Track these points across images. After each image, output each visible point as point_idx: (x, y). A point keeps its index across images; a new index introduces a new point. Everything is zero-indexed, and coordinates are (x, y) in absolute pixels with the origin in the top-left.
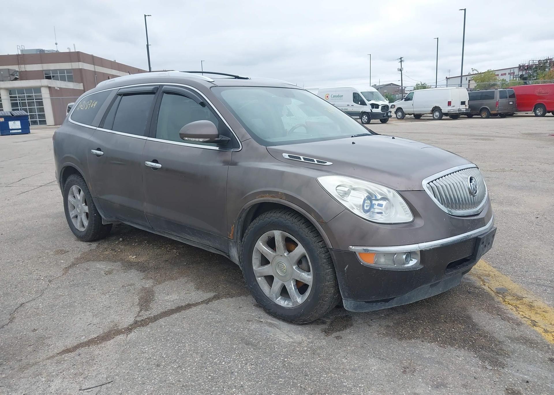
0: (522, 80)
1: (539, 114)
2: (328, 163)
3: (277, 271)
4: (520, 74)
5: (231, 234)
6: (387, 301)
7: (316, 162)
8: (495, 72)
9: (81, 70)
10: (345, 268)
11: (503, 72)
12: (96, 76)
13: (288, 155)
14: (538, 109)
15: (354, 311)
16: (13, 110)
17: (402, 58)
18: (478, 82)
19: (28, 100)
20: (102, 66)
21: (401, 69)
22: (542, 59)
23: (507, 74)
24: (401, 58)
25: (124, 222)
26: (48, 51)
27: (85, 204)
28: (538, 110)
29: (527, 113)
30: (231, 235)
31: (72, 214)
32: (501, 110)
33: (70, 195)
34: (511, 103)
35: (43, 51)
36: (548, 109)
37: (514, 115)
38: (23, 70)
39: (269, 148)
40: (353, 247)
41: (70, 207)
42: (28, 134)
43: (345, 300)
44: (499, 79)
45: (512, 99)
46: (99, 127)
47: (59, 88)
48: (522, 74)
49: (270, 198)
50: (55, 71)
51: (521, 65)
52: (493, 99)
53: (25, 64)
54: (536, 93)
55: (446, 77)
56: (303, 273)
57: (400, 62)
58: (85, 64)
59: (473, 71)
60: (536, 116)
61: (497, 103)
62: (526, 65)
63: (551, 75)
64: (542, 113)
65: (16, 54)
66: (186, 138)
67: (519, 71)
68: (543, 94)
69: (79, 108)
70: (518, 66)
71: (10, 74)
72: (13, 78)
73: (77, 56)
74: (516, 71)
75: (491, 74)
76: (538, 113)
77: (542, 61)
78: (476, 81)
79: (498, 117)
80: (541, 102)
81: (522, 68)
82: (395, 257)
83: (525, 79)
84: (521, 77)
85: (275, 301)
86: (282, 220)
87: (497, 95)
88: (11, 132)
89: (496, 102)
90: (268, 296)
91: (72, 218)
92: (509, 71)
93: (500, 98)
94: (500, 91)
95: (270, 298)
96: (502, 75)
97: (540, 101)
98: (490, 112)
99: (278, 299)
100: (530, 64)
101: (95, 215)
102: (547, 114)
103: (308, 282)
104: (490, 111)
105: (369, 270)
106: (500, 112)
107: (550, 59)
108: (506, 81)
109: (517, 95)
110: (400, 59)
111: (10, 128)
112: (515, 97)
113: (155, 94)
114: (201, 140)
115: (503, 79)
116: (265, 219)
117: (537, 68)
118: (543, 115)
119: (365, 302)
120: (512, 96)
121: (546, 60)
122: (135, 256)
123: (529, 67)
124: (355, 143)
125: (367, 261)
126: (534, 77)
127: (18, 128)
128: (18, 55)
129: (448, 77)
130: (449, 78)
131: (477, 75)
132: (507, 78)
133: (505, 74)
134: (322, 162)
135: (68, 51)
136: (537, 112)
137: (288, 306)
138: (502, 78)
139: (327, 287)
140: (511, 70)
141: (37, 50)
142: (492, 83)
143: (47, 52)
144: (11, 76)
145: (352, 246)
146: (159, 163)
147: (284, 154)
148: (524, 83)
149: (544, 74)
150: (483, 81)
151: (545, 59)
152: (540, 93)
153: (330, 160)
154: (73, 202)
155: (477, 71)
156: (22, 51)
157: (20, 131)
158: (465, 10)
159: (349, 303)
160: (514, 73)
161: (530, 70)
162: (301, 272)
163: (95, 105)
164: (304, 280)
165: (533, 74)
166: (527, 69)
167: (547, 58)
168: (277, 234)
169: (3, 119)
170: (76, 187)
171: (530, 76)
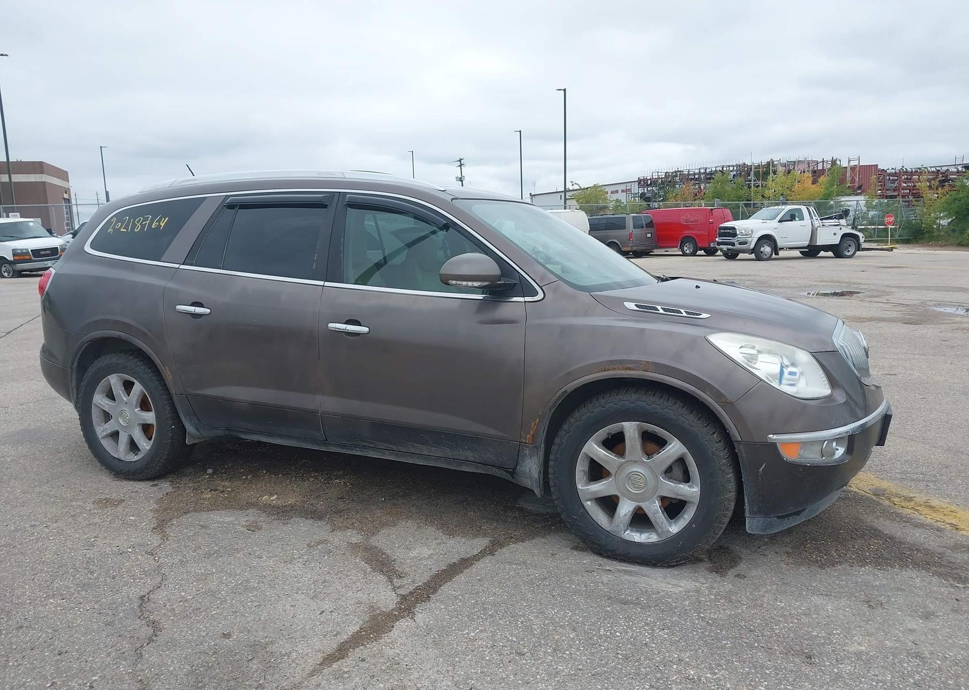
0: (643, 201)
1: (688, 252)
2: (704, 316)
3: (627, 486)
4: (640, 192)
5: (529, 434)
6: (798, 513)
7: (685, 314)
8: (604, 187)
10: (760, 469)
11: (614, 188)
13: (635, 305)
14: (687, 244)
15: (762, 533)
17: (462, 159)
18: (581, 203)
21: (461, 178)
22: (671, 170)
23: (620, 191)
24: (460, 161)
25: (243, 436)
27: (140, 409)
28: (686, 246)
29: (667, 251)
30: (528, 436)
31: (102, 430)
32: (636, 246)
33: (98, 394)
34: (649, 235)
36: (699, 245)
37: (651, 253)
39: (596, 295)
40: (775, 436)
41: (96, 417)
43: (749, 518)
44: (611, 199)
45: (650, 230)
46: (183, 264)
48: (643, 191)
49: (623, 372)
51: (641, 178)
52: (624, 228)
54: (682, 220)
55: (531, 194)
56: (680, 485)
57: (459, 166)
59: (573, 185)
60: (684, 254)
61: (631, 235)
62: (648, 178)
63: (684, 194)
64: (692, 251)
66: (454, 282)
67: (639, 188)
68: (692, 222)
69: (113, 228)
70: (637, 180)
74: (636, 189)
75: (600, 191)
76: (686, 250)
77: (671, 174)
78: (577, 201)
79: (631, 256)
80: (691, 234)
81: (642, 183)
82: (824, 446)
83: (648, 200)
84: (642, 196)
85: (623, 536)
86: (643, 404)
87: (630, 223)
89: (628, 233)
90: (608, 529)
91: (104, 437)
92: (624, 187)
93: (634, 228)
94: (633, 217)
95: (613, 532)
96: (612, 193)
97: (687, 233)
98: (620, 249)
99: (626, 533)
100: (654, 177)
101: (173, 427)
102: (699, 252)
103: (690, 497)
104: (620, 247)
105: (794, 467)
106: (635, 248)
107: (680, 171)
108: (622, 201)
109: (657, 224)
110: (458, 161)
112: (653, 227)
113: (326, 208)
114: (476, 284)
115: (617, 199)
116: (607, 406)
117: (664, 184)
118: (694, 254)
119: (777, 517)
120: (650, 225)
121: (675, 172)
122: (276, 496)
123: (653, 182)
124: (699, 287)
125: (790, 455)
126: (660, 197)
129: (532, 194)
130: (534, 195)
131: (579, 191)
132: (622, 197)
133: (617, 192)
134: (693, 314)
136: (685, 248)
137: (650, 541)
138: (614, 197)
139: (727, 501)
140: (628, 185)
142: (601, 205)
145: (772, 435)
146: (362, 324)
147: (627, 304)
148: (647, 206)
149: (675, 193)
150: (589, 202)
151: (674, 170)
152: (686, 221)
153: (706, 312)
154: (107, 407)
155: (579, 186)
158: (565, 90)
159: (755, 522)
160: (630, 190)
161: (653, 186)
162: (675, 483)
163: (163, 225)
164: (683, 495)
165: (659, 193)
166: (651, 184)
167: (677, 170)
168: (631, 429)
170: (119, 377)
171: (655, 195)
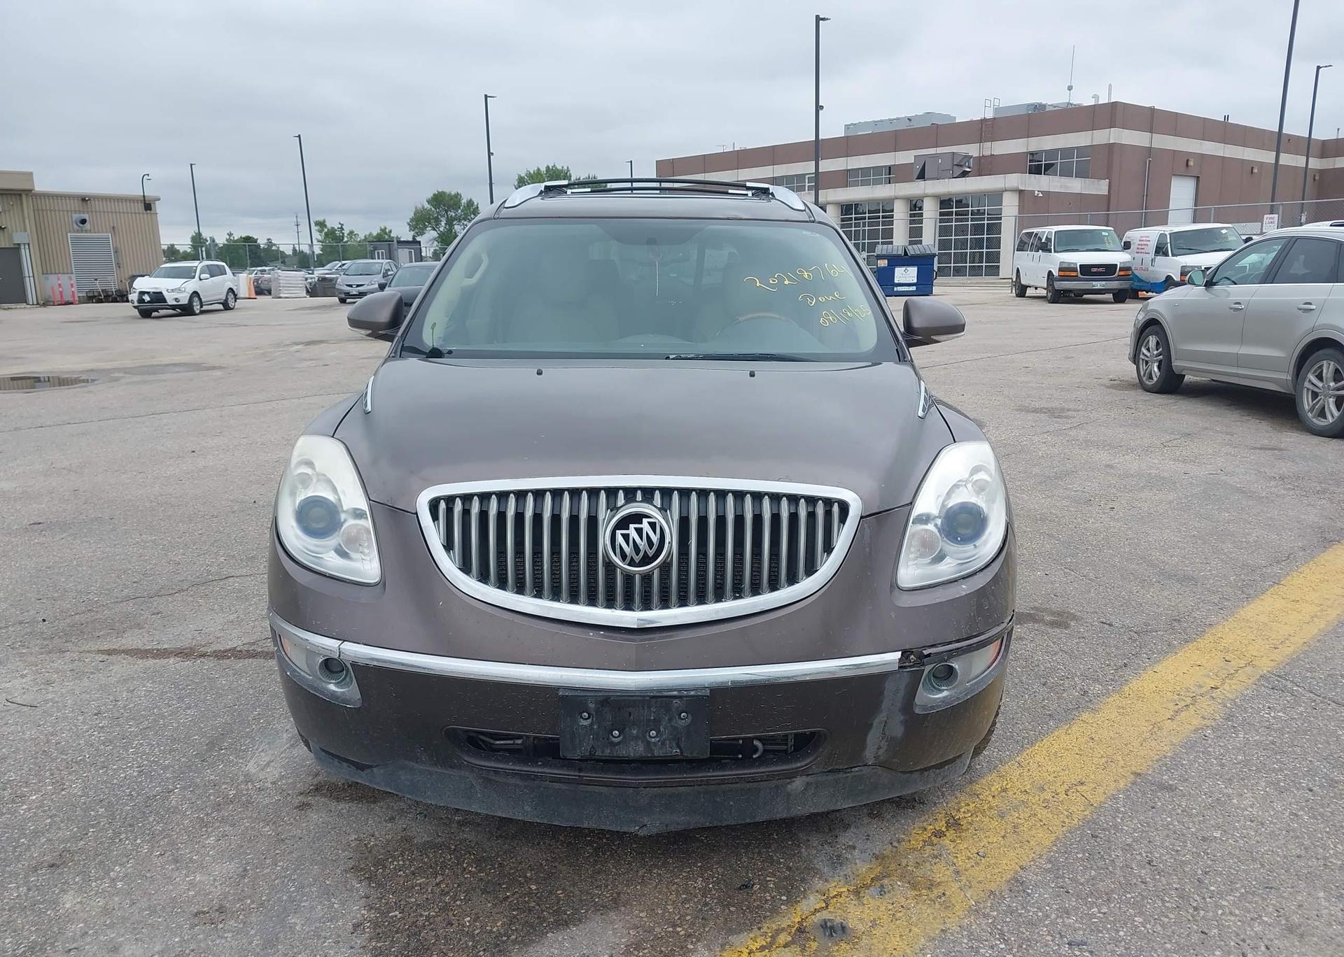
9: (1110, 148)
12: (1150, 161)
16: (911, 243)
19: (957, 220)
20: (1176, 133)
26: (1055, 107)
35: (1043, 106)
38: (987, 153)
42: (928, 295)
47: (1042, 192)
50: (1052, 153)
53: (993, 140)
58: (1126, 131)
65: (979, 119)
71: (955, 163)
72: (958, 171)
73: (1112, 114)
88: (895, 289)
111: (896, 281)
127: (912, 282)
128: (983, 121)
135: (1092, 102)
141: (1029, 105)
143: (1052, 109)
144: (955, 167)
156: (996, 110)
157: (914, 288)
169: (886, 261)
